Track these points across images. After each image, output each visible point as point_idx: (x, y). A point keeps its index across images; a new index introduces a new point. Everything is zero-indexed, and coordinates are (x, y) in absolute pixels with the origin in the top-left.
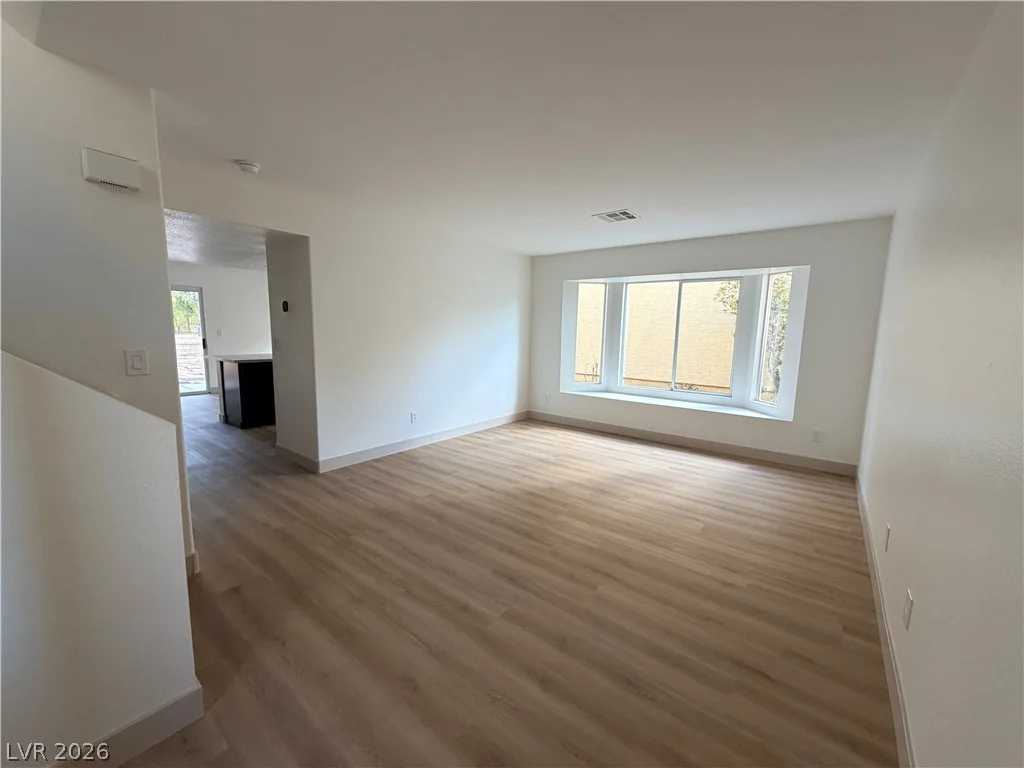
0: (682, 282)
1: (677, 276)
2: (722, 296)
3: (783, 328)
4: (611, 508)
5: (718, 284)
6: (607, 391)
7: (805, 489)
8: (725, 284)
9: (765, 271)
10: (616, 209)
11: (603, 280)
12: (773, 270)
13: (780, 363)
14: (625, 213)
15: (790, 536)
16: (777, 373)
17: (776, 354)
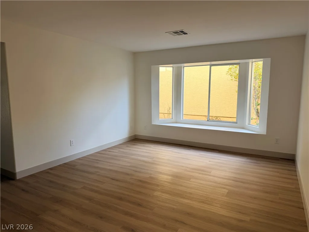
0: (211, 65)
1: (209, 63)
2: (230, 72)
3: (259, 87)
4: (181, 186)
5: (228, 67)
6: (176, 123)
7: (273, 168)
8: (231, 66)
9: (251, 61)
10: (178, 29)
11: (171, 65)
12: (254, 60)
13: (259, 105)
14: (182, 32)
15: (267, 192)
16: (257, 110)
17: (257, 100)
